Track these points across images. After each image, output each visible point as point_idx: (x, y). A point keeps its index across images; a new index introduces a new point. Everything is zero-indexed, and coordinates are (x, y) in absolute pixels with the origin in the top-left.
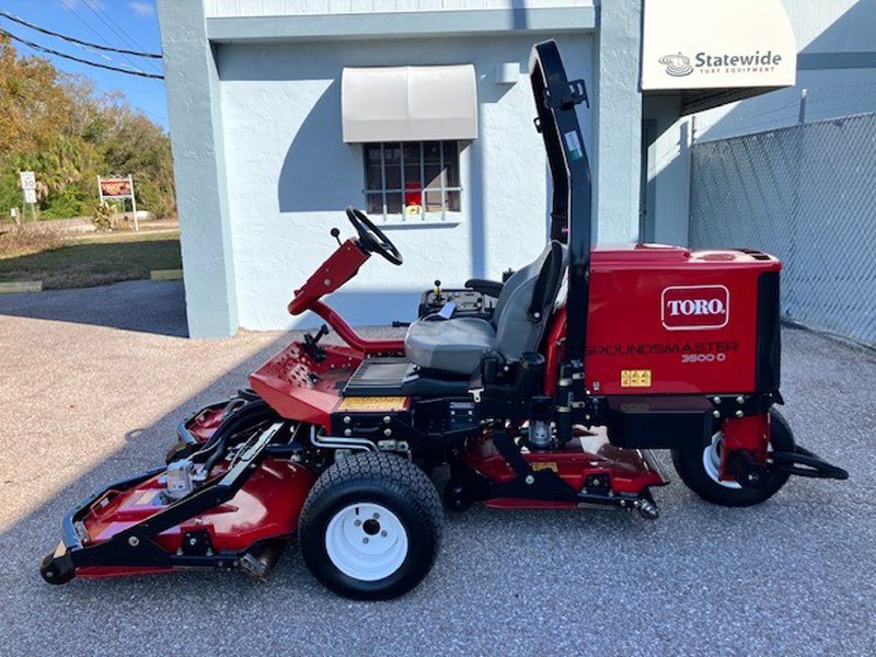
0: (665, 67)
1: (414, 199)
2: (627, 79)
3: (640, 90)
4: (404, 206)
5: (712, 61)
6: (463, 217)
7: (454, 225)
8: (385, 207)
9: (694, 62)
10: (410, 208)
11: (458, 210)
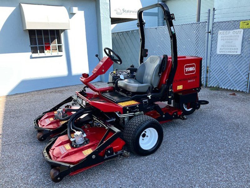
0: (116, 12)
1: (48, 48)
2: (107, 14)
3: (110, 18)
4: (45, 50)
5: (126, 11)
6: (63, 53)
7: (61, 56)
8: (38, 51)
9: (122, 11)
10: (47, 51)
11: (61, 51)
